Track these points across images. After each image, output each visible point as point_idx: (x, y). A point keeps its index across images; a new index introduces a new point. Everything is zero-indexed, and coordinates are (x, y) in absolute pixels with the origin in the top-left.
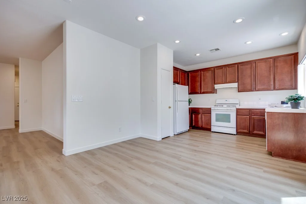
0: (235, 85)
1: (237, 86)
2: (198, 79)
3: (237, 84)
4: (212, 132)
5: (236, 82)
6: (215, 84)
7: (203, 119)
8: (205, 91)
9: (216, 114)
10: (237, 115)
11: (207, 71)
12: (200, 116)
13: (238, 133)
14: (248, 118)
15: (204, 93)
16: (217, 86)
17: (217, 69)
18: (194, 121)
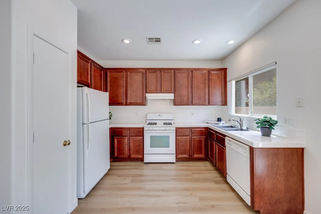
0: (171, 96)
1: (173, 98)
2: (122, 82)
3: (173, 95)
4: (146, 163)
5: (172, 93)
6: (146, 92)
7: (131, 144)
8: (133, 101)
9: (151, 137)
10: (176, 136)
11: (135, 72)
12: (126, 140)
13: (178, 160)
14: (189, 139)
15: (131, 104)
16: (148, 96)
17: (150, 72)
18: (116, 150)
